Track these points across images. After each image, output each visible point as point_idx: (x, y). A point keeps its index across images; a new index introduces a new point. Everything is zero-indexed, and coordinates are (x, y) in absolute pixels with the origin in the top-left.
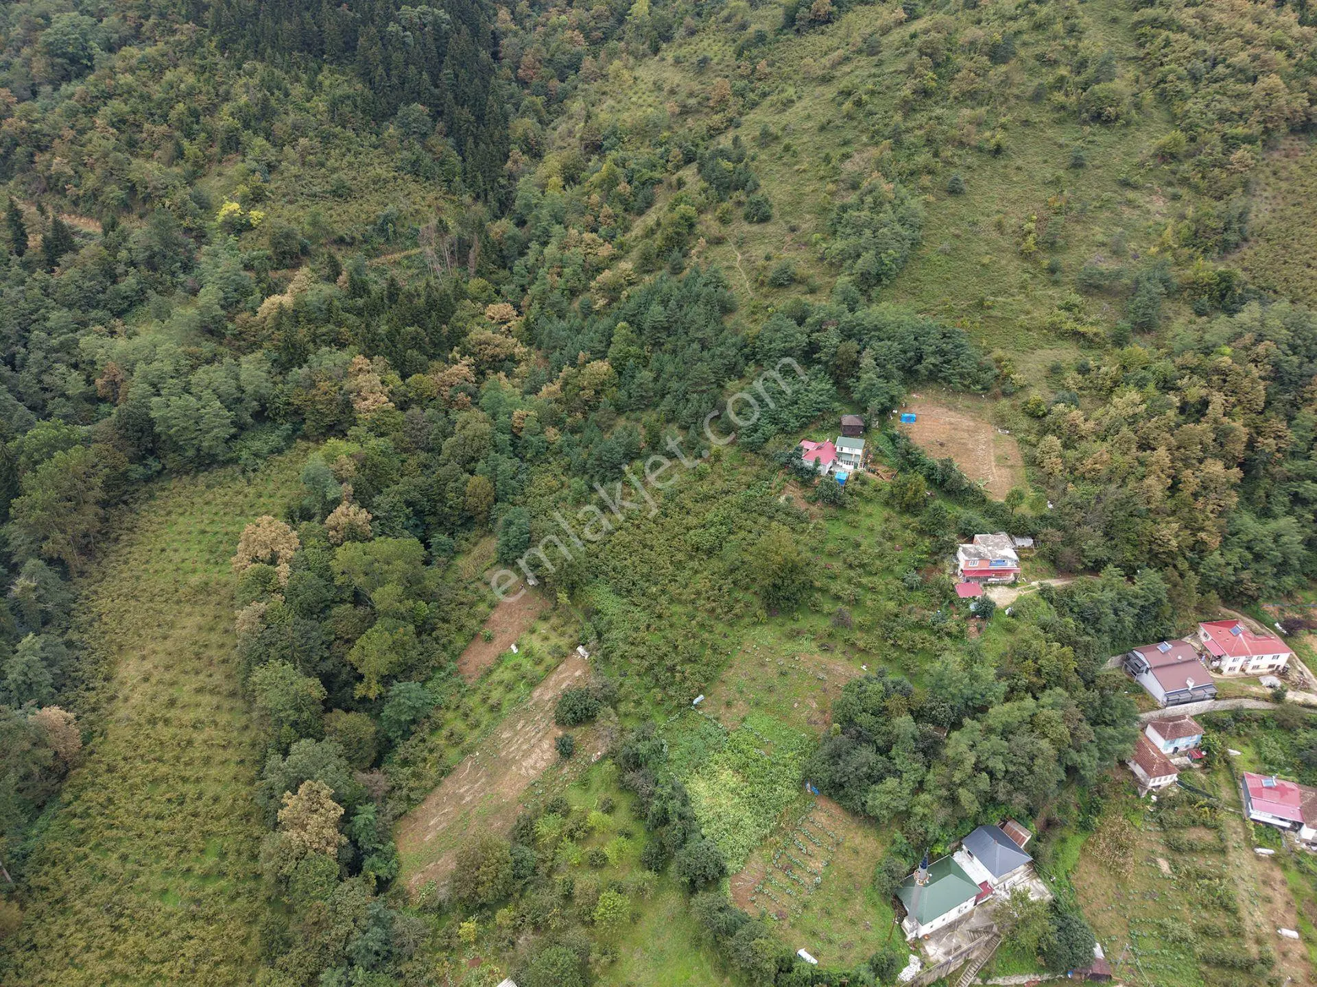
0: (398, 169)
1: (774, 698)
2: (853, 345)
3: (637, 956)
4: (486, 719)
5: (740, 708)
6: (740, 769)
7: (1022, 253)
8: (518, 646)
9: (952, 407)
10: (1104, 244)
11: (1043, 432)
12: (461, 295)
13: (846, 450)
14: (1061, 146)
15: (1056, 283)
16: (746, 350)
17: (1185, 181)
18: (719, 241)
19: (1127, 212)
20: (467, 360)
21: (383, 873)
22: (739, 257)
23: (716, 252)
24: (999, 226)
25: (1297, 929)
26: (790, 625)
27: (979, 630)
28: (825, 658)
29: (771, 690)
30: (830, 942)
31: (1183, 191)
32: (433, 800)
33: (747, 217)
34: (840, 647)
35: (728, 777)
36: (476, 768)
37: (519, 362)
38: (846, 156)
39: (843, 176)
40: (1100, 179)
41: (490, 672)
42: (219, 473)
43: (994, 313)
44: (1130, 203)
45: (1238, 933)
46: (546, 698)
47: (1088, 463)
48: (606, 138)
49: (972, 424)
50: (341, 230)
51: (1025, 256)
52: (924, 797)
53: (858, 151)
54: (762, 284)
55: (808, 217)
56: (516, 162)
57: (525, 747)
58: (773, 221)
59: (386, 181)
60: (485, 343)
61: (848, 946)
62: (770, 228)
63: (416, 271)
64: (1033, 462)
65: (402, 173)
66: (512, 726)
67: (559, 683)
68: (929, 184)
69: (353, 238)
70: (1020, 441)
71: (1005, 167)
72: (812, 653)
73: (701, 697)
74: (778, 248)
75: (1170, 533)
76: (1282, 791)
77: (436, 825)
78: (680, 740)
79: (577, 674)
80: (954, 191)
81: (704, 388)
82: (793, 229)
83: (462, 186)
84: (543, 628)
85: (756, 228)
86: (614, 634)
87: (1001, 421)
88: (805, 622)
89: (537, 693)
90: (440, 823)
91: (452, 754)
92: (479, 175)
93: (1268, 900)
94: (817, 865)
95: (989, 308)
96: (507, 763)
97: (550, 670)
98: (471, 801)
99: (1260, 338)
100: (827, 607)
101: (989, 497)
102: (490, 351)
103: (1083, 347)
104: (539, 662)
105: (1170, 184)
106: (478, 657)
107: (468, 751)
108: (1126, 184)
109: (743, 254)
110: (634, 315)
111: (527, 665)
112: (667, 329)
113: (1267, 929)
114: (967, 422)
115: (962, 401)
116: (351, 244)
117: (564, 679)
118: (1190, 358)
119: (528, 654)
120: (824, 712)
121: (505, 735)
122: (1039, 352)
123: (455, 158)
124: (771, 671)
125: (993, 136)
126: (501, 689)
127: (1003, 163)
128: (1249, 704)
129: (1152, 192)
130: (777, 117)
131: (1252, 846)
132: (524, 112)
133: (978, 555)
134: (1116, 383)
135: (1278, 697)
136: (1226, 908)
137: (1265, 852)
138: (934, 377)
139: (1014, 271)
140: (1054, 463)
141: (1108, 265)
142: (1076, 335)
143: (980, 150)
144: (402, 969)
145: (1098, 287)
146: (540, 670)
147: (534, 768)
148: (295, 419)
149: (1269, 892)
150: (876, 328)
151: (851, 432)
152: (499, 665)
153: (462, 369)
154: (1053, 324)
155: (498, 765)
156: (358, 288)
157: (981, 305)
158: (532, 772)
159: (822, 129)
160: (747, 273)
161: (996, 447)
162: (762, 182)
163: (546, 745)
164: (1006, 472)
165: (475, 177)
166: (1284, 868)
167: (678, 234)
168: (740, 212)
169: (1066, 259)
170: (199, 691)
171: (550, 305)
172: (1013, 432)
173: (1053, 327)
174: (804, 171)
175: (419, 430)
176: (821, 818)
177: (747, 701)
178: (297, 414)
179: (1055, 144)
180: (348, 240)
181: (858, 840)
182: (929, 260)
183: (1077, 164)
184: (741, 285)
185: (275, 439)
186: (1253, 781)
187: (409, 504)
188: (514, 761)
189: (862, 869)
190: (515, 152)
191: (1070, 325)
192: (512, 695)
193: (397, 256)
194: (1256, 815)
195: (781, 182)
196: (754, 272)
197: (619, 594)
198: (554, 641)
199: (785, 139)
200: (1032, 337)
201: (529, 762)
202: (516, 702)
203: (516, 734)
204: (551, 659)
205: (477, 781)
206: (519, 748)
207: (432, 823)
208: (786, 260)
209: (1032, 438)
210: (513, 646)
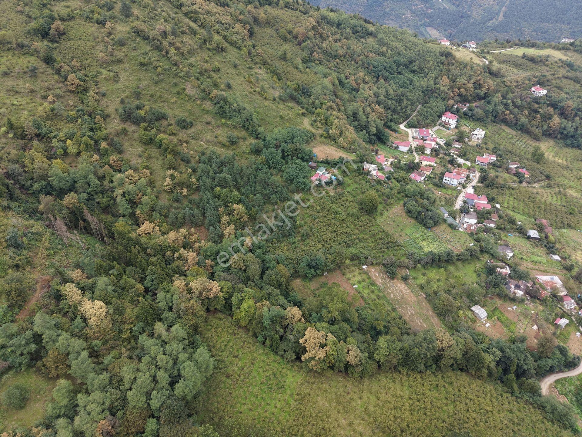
2: (292, 144)
6: (423, 240)
7: (266, 98)
9: (315, 147)
10: (269, 88)
11: (334, 140)
13: (323, 172)
14: (225, 62)
15: (279, 103)
17: (257, 63)
19: (260, 77)
22: (203, 143)
23: (193, 146)
24: (250, 93)
25: (439, 191)
28: (391, 212)
30: (466, 241)
31: (260, 65)
34: (389, 207)
36: (402, 308)
39: (195, 97)
40: (243, 69)
41: (362, 297)
44: (256, 73)
46: (381, 281)
47: (349, 139)
53: (185, 86)
55: (206, 116)
57: (398, 291)
58: (194, 124)
61: (467, 239)
62: (199, 127)
66: (389, 293)
67: (375, 276)
68: (223, 88)
70: (332, 145)
71: (225, 74)
72: (389, 213)
74: (213, 132)
76: (414, 175)
77: (421, 323)
79: (373, 270)
82: (208, 123)
84: (349, 276)
85: (193, 130)
86: (367, 253)
87: (323, 143)
88: (378, 210)
89: (378, 283)
94: (449, 237)
96: (403, 298)
97: (369, 278)
98: (414, 311)
103: (305, 116)
104: (364, 280)
105: (255, 64)
107: (394, 310)
108: (251, 68)
111: (364, 284)
115: (314, 144)
119: (359, 282)
120: (408, 219)
121: (392, 296)
122: (304, 122)
124: (393, 223)
125: (211, 66)
126: (371, 294)
128: (392, 167)
129: (256, 69)
130: (119, 84)
133: (373, 170)
134: (325, 120)
139: (271, 104)
140: (345, 144)
141: (278, 93)
142: (303, 114)
143: (214, 71)
145: (285, 100)
146: (367, 280)
147: (406, 290)
152: (361, 293)
153: (190, 255)
155: (403, 301)
157: (282, 117)
158: (408, 291)
160: (216, 146)
161: (332, 149)
162: (164, 112)
163: (399, 285)
167: (174, 147)
168: (176, 128)
169: (271, 95)
172: (328, 144)
173: (298, 115)
174: (176, 101)
177: (401, 232)
179: (223, 62)
181: (443, 227)
183: (235, 66)
184: (221, 151)
188: (403, 296)
189: (449, 229)
191: (299, 112)
192: (376, 292)
195: (172, 109)
196: (218, 144)
197: (350, 246)
198: (356, 274)
199: (144, 92)
200: (298, 120)
201: (404, 292)
202: (380, 291)
203: (392, 293)
204: (364, 276)
205: (407, 308)
206: (398, 293)
207: (419, 324)
208: (223, 134)
209: (333, 143)
210: (354, 286)
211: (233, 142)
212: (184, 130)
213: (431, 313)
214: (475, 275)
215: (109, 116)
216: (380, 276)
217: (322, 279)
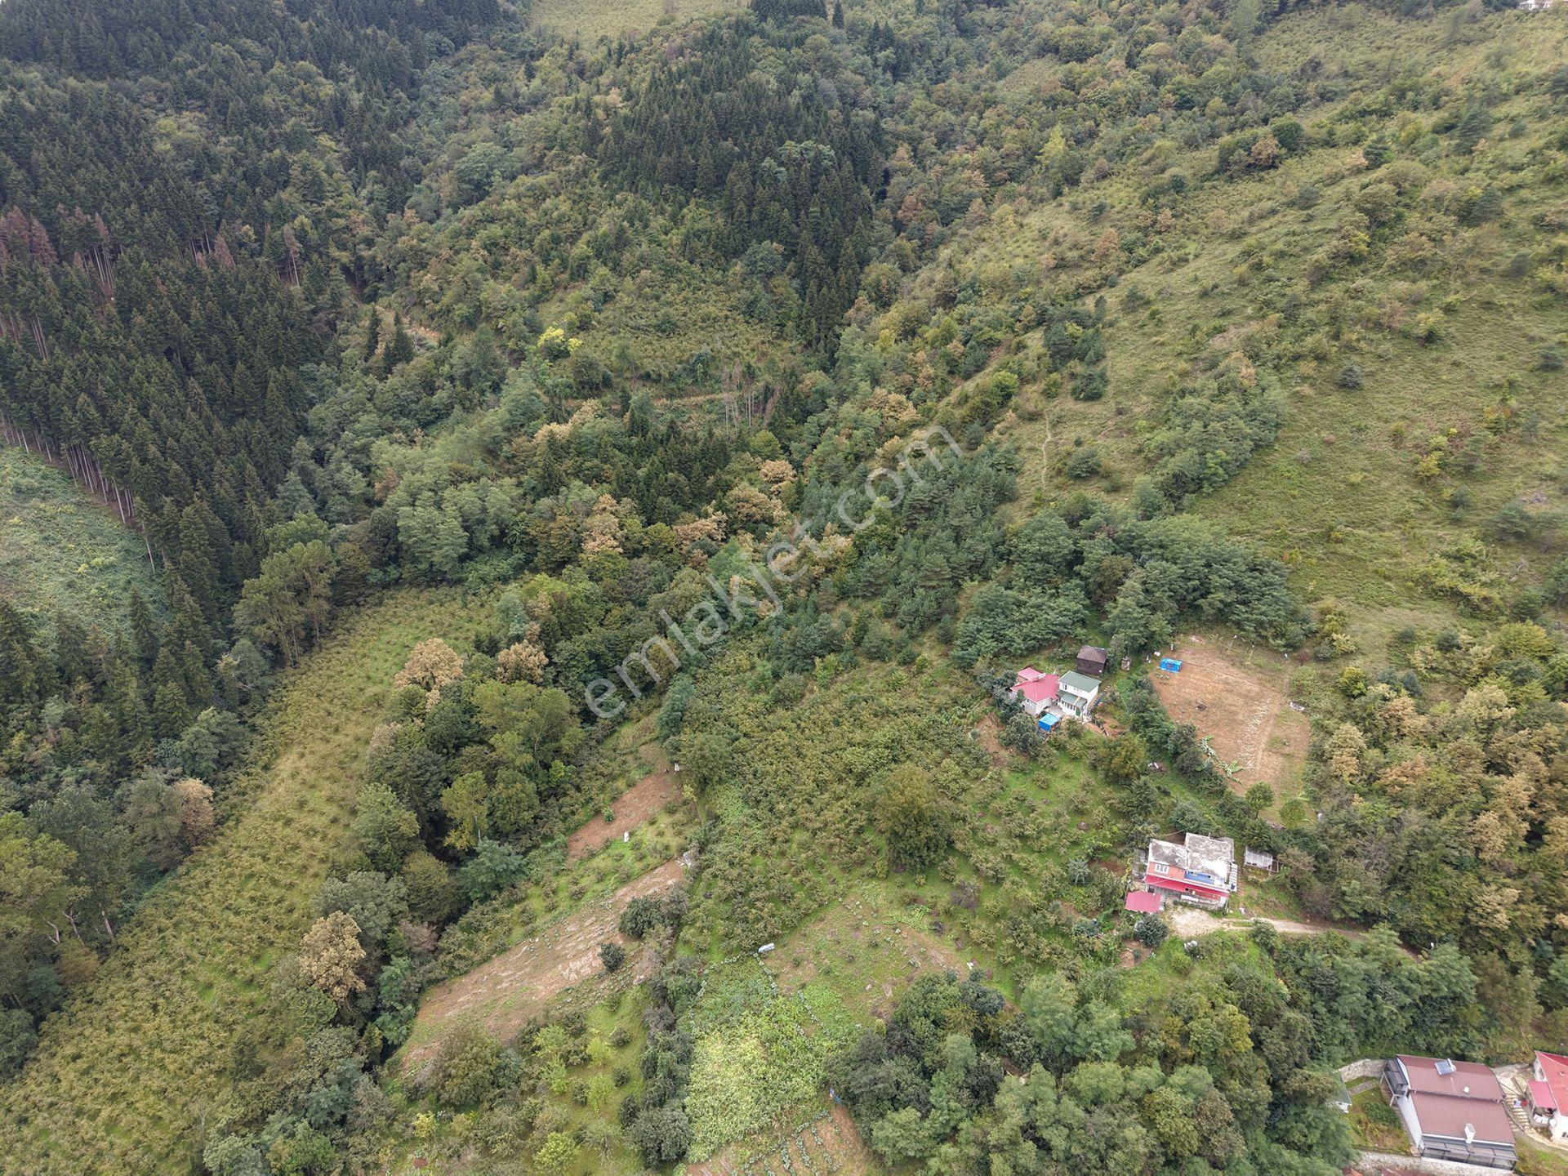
0: (734, 308)
1: (850, 971)
2: (1126, 560)
4: (563, 905)
5: (807, 972)
6: (768, 1042)
8: (631, 835)
9: (1237, 662)
10: (1552, 478)
12: (743, 446)
13: (1070, 689)
14: (1532, 340)
15: (1456, 522)
16: (1001, 548)
18: (1033, 417)
20: (719, 516)
21: (391, 1036)
22: (1049, 438)
23: (1024, 430)
24: (1397, 437)
26: (911, 890)
27: (1137, 958)
28: (931, 940)
29: (851, 960)
32: (475, 975)
33: (1075, 392)
34: (954, 931)
35: (749, 1047)
36: (528, 954)
37: (776, 525)
38: (1220, 330)
39: (1205, 354)
41: (593, 855)
42: (444, 590)
43: (1342, 549)
46: (627, 900)
47: (1394, 772)
48: (962, 290)
49: (1256, 688)
50: (649, 366)
51: (1424, 480)
52: (947, 1149)
53: (1236, 325)
54: (1059, 472)
55: (1145, 399)
56: (859, 310)
57: (581, 947)
58: (1103, 399)
59: (715, 320)
60: (745, 501)
62: (1096, 408)
63: (715, 417)
64: (1319, 756)
65: (735, 313)
66: (582, 921)
67: (645, 888)
68: (1312, 373)
69: (660, 375)
70: (1314, 724)
71: (1437, 360)
72: (919, 930)
73: (771, 945)
74: (1094, 433)
75: (1501, 901)
77: (463, 1004)
78: (722, 988)
79: (670, 882)
80: (1348, 385)
81: (934, 583)
82: (1121, 412)
83: (795, 332)
84: (664, 821)
85: (1081, 406)
86: (720, 847)
87: (1298, 692)
89: (620, 892)
90: (468, 1002)
91: (516, 933)
92: (813, 321)
95: (1338, 541)
96: (558, 958)
97: (647, 870)
98: (505, 989)
100: (960, 877)
102: (747, 510)
103: (1462, 614)
104: (641, 858)
106: (592, 836)
107: (530, 935)
109: (1055, 435)
111: (630, 857)
112: (928, 510)
114: (1250, 685)
115: (1252, 657)
116: (657, 381)
117: (654, 884)
119: (636, 847)
120: (893, 1005)
121: (571, 928)
122: (1391, 610)
123: (794, 302)
125: (1422, 321)
126: (593, 877)
127: (1434, 354)
130: (1160, 278)
132: (888, 256)
133: (1171, 859)
134: (1486, 670)
138: (1222, 618)
139: (1399, 497)
140: (1345, 765)
141: (1551, 508)
142: (1455, 596)
143: (1405, 335)
144: (351, 1141)
146: (639, 866)
147: (578, 973)
148: (530, 550)
150: (1162, 545)
151: (1087, 669)
152: (604, 851)
153: (710, 524)
154: (1425, 575)
155: (548, 959)
156: (638, 427)
157: (1327, 536)
158: (573, 976)
159: (1204, 294)
160: (1049, 458)
161: (1277, 725)
162: (1110, 354)
164: (1276, 761)
165: (809, 323)
167: (987, 404)
168: (1070, 386)
170: (330, 799)
171: (829, 468)
172: (1309, 709)
173: (1425, 580)
174: (1162, 344)
175: (637, 581)
176: (827, 1132)
177: (818, 966)
178: (531, 545)
179: (1524, 335)
180: (654, 376)
182: (1275, 470)
183: (1549, 366)
184: (1036, 471)
187: (591, 655)
188: (564, 959)
190: (862, 298)
191: (1451, 581)
192: (598, 887)
193: (701, 399)
195: (1132, 355)
196: (1057, 458)
198: (668, 839)
201: (576, 964)
202: (599, 895)
203: (581, 930)
204: (655, 858)
205: (522, 969)
206: (573, 947)
210: (626, 834)
212: (1071, 399)
216: (648, 897)
217: (661, 763)
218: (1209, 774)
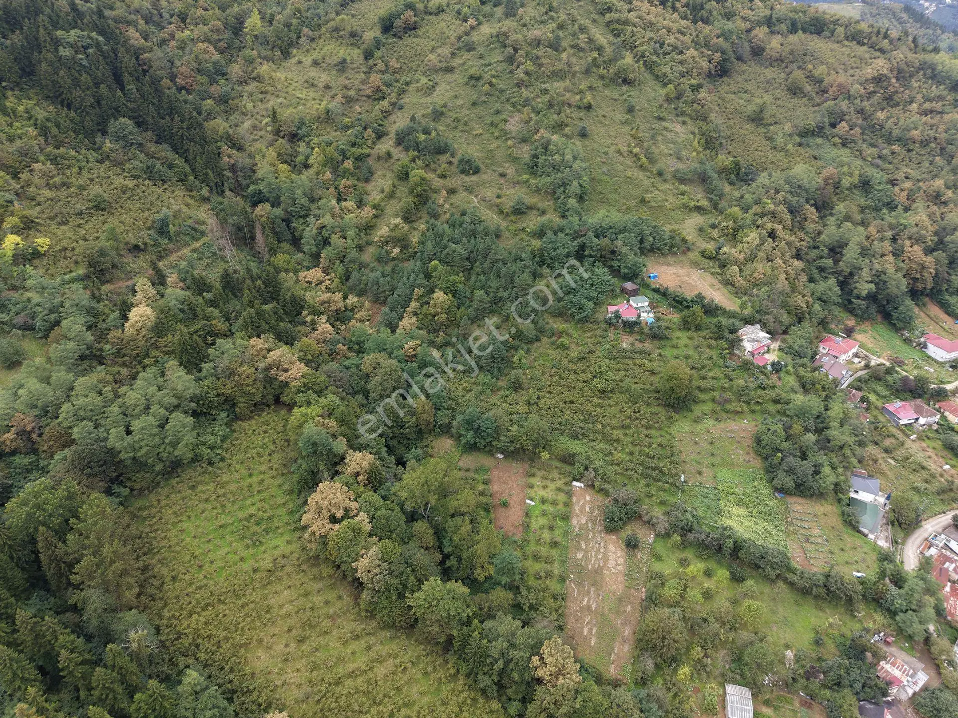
0: (135, 177)
1: (719, 458)
3: (775, 629)
4: (554, 553)
5: (706, 472)
6: (740, 503)
7: (641, 166)
8: (532, 499)
9: (669, 265)
10: (671, 155)
11: (723, 266)
13: (640, 305)
14: (616, 100)
15: (665, 181)
16: (537, 260)
17: (683, 113)
18: (452, 192)
19: (669, 135)
20: (324, 318)
22: (475, 200)
23: (457, 199)
24: (619, 152)
25: (947, 464)
26: (691, 415)
27: (780, 379)
28: (722, 425)
29: (713, 455)
30: (856, 562)
31: (686, 119)
32: (571, 619)
33: (463, 171)
34: (725, 415)
35: (742, 511)
36: (580, 584)
37: (352, 310)
38: (506, 121)
39: (514, 134)
40: (644, 117)
41: (527, 524)
43: (654, 204)
44: (666, 129)
45: (933, 476)
46: (584, 521)
47: (756, 275)
48: (299, 128)
49: (684, 271)
50: (132, 239)
53: (511, 117)
54: (507, 215)
55: (507, 165)
56: (229, 156)
57: (600, 556)
58: (483, 171)
60: (325, 303)
61: (864, 560)
62: (485, 177)
63: (209, 261)
64: (728, 283)
65: (141, 180)
66: (578, 549)
67: (582, 508)
68: (570, 133)
69: (145, 244)
70: (712, 274)
71: (597, 116)
72: (715, 426)
73: (682, 475)
74: (500, 189)
75: (800, 301)
76: (903, 406)
77: (590, 632)
79: (588, 498)
80: (584, 135)
82: (503, 175)
83: (197, 183)
84: (537, 481)
85: (474, 178)
86: (598, 463)
87: (695, 265)
88: (697, 410)
89: (574, 521)
90: (591, 630)
91: (554, 586)
93: (929, 457)
94: (816, 531)
95: (648, 202)
96: (598, 571)
97: (566, 504)
98: (597, 605)
99: (777, 192)
100: (702, 397)
101: (728, 309)
102: (333, 308)
103: (704, 214)
104: (554, 503)
105: (677, 115)
106: (509, 519)
107: (562, 580)
108: (660, 119)
109: (476, 197)
110: (435, 254)
111: (549, 508)
112: (467, 259)
113: (939, 470)
114: (681, 271)
115: (670, 259)
117: (583, 507)
118: (757, 209)
119: (543, 501)
120: (748, 454)
121: (580, 556)
122: (687, 222)
123: (179, 161)
124: (705, 445)
125: (581, 99)
126: (546, 531)
127: (595, 114)
128: (860, 374)
129: (673, 122)
130: (428, 98)
131: (908, 436)
132: (209, 114)
133: (754, 340)
134: (736, 231)
135: (867, 366)
136: (923, 468)
137: (913, 437)
138: (652, 250)
139: (643, 178)
140: (739, 281)
141: (681, 166)
142: (698, 209)
143: (580, 107)
145: (685, 180)
146: (560, 506)
147: (618, 565)
148: (228, 406)
149: (927, 454)
150: (611, 228)
151: (634, 293)
152: (530, 518)
153: (324, 326)
154: (683, 205)
155: (595, 578)
157: (643, 201)
158: (619, 568)
159: (474, 104)
160: (490, 210)
161: (704, 280)
162: (455, 146)
163: (612, 548)
164: (720, 293)
165: (206, 174)
166: (923, 440)
167: (424, 191)
168: (454, 168)
169: (660, 165)
171: (351, 261)
172: (706, 270)
173: (685, 206)
174: (481, 134)
175: (340, 381)
176: (797, 507)
177: (707, 467)
178: (229, 403)
179: (612, 99)
180: (142, 247)
181: (822, 509)
182: (601, 180)
183: (630, 110)
184: (492, 219)
185: (219, 428)
186: (891, 407)
188: (601, 569)
189: (836, 521)
190: (225, 148)
191: (692, 204)
192: (557, 532)
194: (902, 422)
195: (469, 144)
196: (495, 208)
197: (577, 438)
198: (552, 486)
199: (450, 114)
200: (678, 214)
201: (611, 563)
202: (566, 533)
203: (586, 552)
204: (562, 497)
205: (589, 592)
206: (597, 559)
207: (585, 633)
208: (513, 195)
209: (718, 270)
210: (528, 501)
211: (519, 211)
212: (463, 176)
213: (627, 631)
214: (809, 636)
215: (387, 135)
216: (591, 512)
217: (486, 461)
218: (718, 308)
